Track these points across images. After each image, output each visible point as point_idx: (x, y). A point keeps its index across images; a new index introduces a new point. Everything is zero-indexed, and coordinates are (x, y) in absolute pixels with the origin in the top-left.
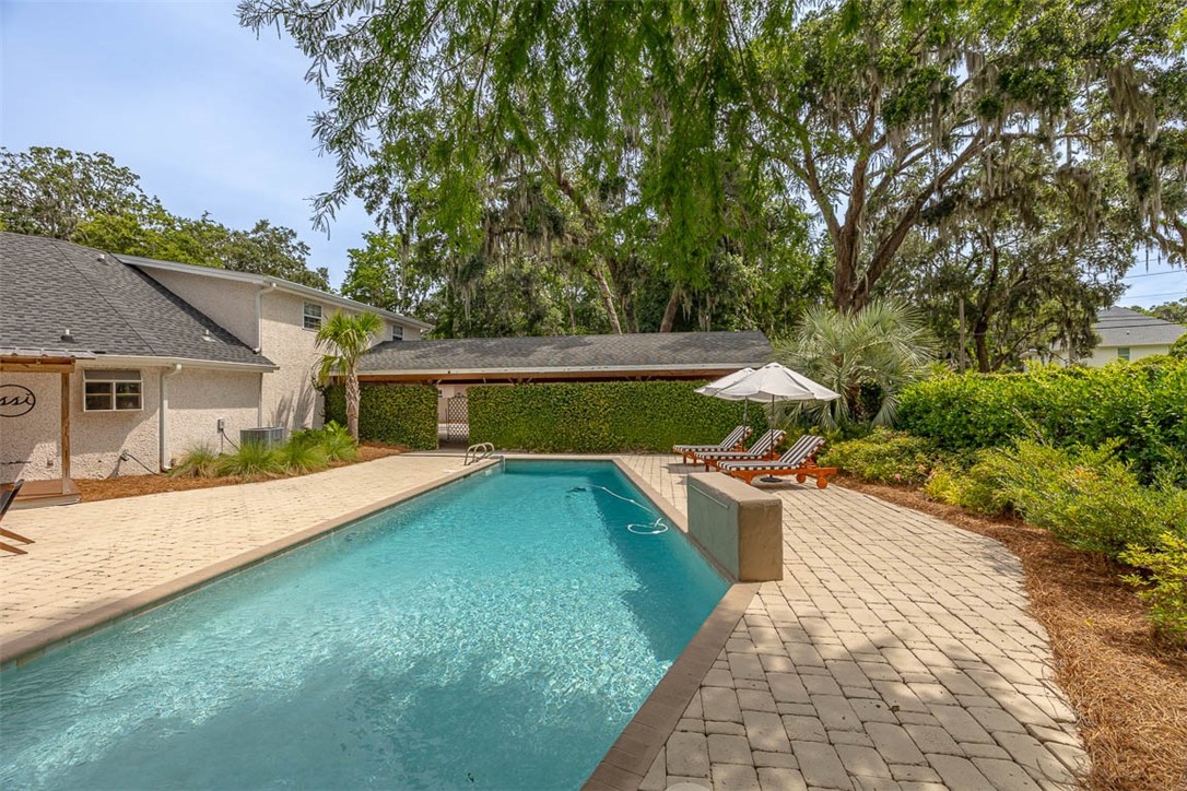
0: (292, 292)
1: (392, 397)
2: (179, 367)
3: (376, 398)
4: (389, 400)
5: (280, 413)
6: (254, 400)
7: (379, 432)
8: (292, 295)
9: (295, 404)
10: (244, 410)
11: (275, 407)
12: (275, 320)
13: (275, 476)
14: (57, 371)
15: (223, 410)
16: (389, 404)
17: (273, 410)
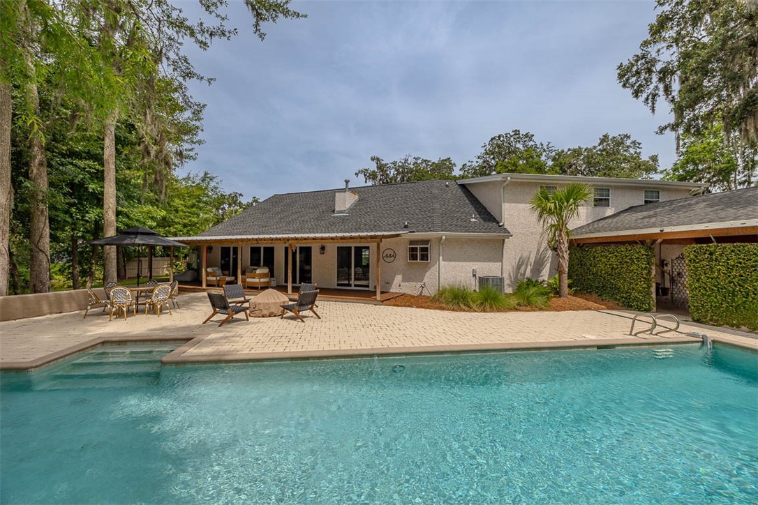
0: (529, 181)
1: (606, 257)
2: (444, 237)
3: (594, 257)
4: (604, 260)
5: (519, 267)
6: (500, 258)
7: (597, 288)
8: (530, 183)
9: (532, 260)
10: (491, 264)
11: (515, 263)
12: (514, 202)
13: (466, 309)
14: (375, 242)
15: (476, 263)
16: (603, 263)
17: (513, 264)
